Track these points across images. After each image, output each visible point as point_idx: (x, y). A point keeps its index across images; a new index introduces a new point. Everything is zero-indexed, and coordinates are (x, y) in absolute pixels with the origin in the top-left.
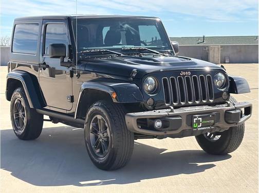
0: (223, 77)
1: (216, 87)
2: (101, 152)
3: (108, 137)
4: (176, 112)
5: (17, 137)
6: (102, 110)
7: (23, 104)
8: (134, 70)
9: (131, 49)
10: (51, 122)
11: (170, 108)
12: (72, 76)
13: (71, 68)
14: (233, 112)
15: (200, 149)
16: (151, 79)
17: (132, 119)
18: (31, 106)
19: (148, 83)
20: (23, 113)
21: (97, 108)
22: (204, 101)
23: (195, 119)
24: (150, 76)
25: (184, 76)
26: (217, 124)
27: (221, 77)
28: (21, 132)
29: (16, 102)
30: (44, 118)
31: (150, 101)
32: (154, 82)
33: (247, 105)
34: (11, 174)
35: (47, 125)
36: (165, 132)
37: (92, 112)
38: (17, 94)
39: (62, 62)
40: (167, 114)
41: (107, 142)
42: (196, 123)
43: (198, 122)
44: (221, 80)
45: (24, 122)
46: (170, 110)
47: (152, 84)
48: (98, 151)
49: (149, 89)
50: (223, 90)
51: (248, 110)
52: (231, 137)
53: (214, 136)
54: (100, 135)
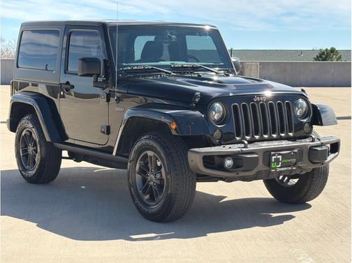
0: (305, 104)
1: (296, 117)
2: (152, 198)
3: (161, 180)
4: (251, 147)
5: (23, 180)
6: (155, 145)
7: (35, 136)
8: (197, 93)
9: (182, 67)
10: (72, 161)
11: (243, 143)
12: (108, 100)
13: (107, 90)
14: (319, 149)
15: (270, 196)
16: (218, 105)
17: (196, 155)
18: (48, 139)
19: (215, 111)
20: (35, 148)
21: (148, 142)
22: (283, 135)
23: (273, 157)
24: (217, 102)
25: (258, 102)
26: (300, 164)
27: (302, 104)
28: (32, 173)
29: (23, 134)
30: (63, 156)
31: (217, 134)
32: (221, 109)
33: (333, 140)
34: (37, 225)
35: (67, 164)
36: (238, 174)
37: (139, 148)
38: (26, 123)
39: (96, 82)
40: (239, 150)
41: (161, 186)
42: (274, 162)
43: (277, 161)
44: (302, 108)
45: (36, 160)
46: (243, 145)
47: (219, 112)
48: (147, 197)
49: (216, 117)
50: (305, 120)
51: (335, 147)
52: (312, 181)
53: (288, 180)
54: (151, 176)
